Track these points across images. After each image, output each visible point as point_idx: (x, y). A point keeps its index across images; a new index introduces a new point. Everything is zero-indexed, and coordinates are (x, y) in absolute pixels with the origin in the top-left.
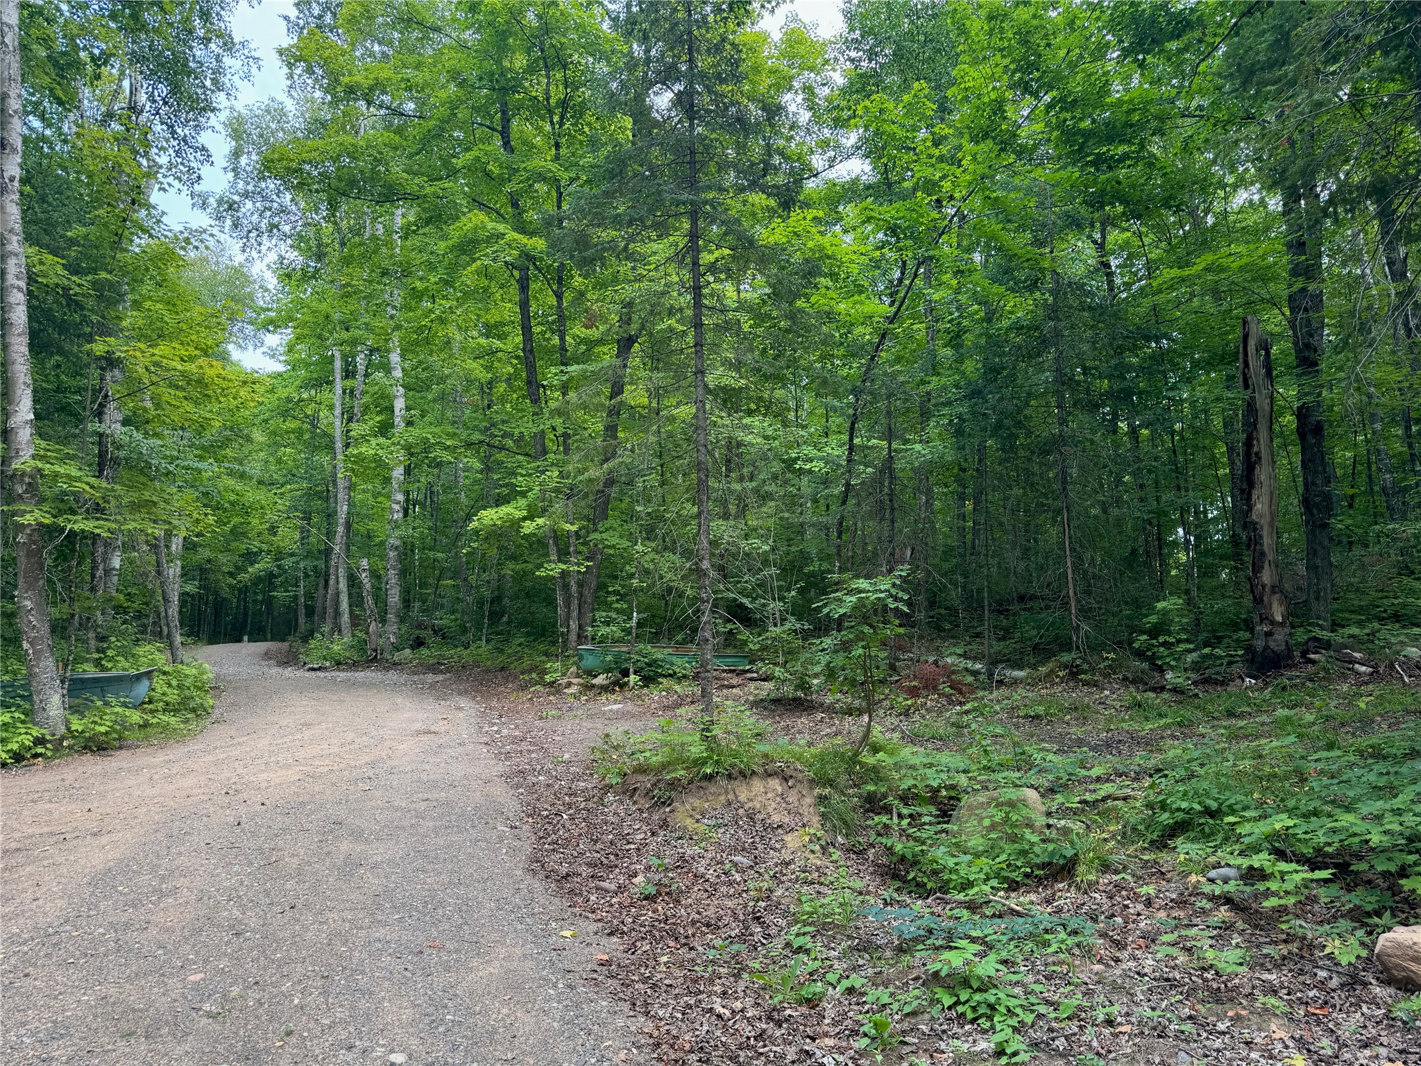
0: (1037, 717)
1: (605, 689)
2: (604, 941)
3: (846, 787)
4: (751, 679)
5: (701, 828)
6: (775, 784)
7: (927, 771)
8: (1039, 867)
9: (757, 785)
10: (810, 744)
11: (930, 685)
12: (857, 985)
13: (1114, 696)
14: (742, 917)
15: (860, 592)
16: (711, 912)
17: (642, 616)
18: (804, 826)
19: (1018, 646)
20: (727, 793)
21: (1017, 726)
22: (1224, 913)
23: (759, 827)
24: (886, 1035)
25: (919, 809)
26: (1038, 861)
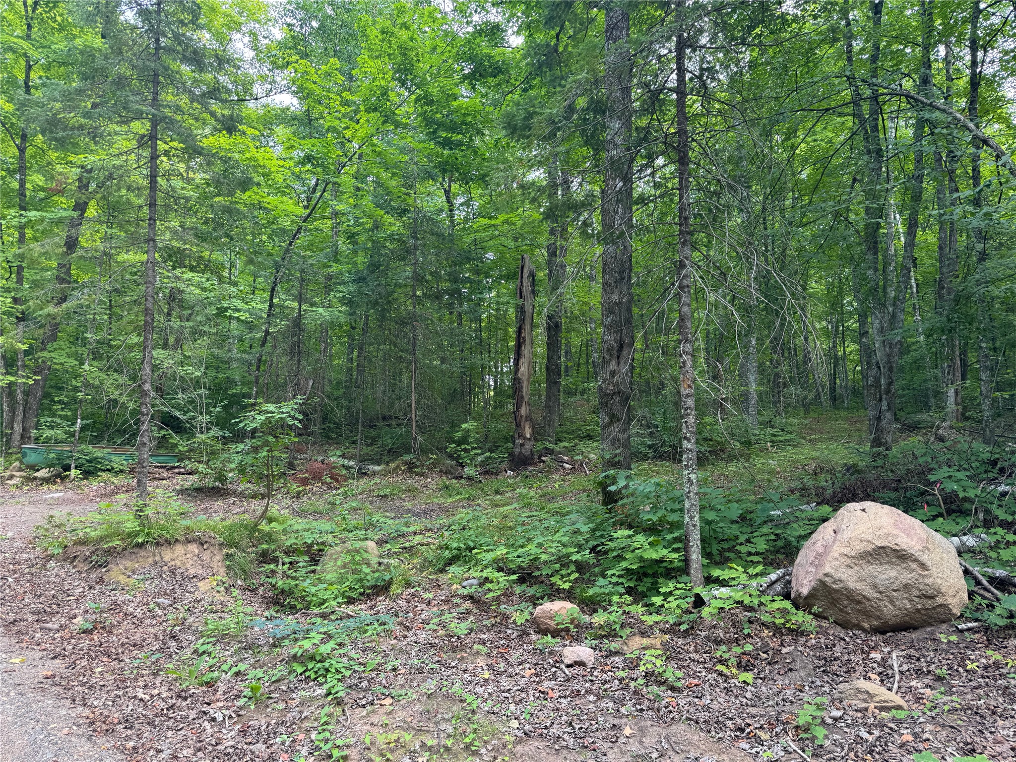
0: (385, 496)
1: (46, 480)
2: (49, 663)
3: (247, 547)
4: (179, 473)
5: (132, 581)
6: (194, 548)
7: (305, 533)
8: (369, 588)
9: (179, 549)
10: (222, 520)
11: (317, 476)
12: (242, 669)
13: (434, 481)
14: (161, 638)
15: (268, 412)
16: (137, 637)
17: (84, 422)
18: (213, 575)
19: (380, 450)
20: (154, 555)
21: (371, 503)
22: (467, 605)
23: (178, 578)
24: (258, 695)
25: (296, 558)
26: (368, 584)
